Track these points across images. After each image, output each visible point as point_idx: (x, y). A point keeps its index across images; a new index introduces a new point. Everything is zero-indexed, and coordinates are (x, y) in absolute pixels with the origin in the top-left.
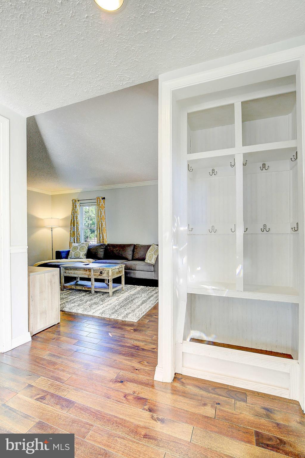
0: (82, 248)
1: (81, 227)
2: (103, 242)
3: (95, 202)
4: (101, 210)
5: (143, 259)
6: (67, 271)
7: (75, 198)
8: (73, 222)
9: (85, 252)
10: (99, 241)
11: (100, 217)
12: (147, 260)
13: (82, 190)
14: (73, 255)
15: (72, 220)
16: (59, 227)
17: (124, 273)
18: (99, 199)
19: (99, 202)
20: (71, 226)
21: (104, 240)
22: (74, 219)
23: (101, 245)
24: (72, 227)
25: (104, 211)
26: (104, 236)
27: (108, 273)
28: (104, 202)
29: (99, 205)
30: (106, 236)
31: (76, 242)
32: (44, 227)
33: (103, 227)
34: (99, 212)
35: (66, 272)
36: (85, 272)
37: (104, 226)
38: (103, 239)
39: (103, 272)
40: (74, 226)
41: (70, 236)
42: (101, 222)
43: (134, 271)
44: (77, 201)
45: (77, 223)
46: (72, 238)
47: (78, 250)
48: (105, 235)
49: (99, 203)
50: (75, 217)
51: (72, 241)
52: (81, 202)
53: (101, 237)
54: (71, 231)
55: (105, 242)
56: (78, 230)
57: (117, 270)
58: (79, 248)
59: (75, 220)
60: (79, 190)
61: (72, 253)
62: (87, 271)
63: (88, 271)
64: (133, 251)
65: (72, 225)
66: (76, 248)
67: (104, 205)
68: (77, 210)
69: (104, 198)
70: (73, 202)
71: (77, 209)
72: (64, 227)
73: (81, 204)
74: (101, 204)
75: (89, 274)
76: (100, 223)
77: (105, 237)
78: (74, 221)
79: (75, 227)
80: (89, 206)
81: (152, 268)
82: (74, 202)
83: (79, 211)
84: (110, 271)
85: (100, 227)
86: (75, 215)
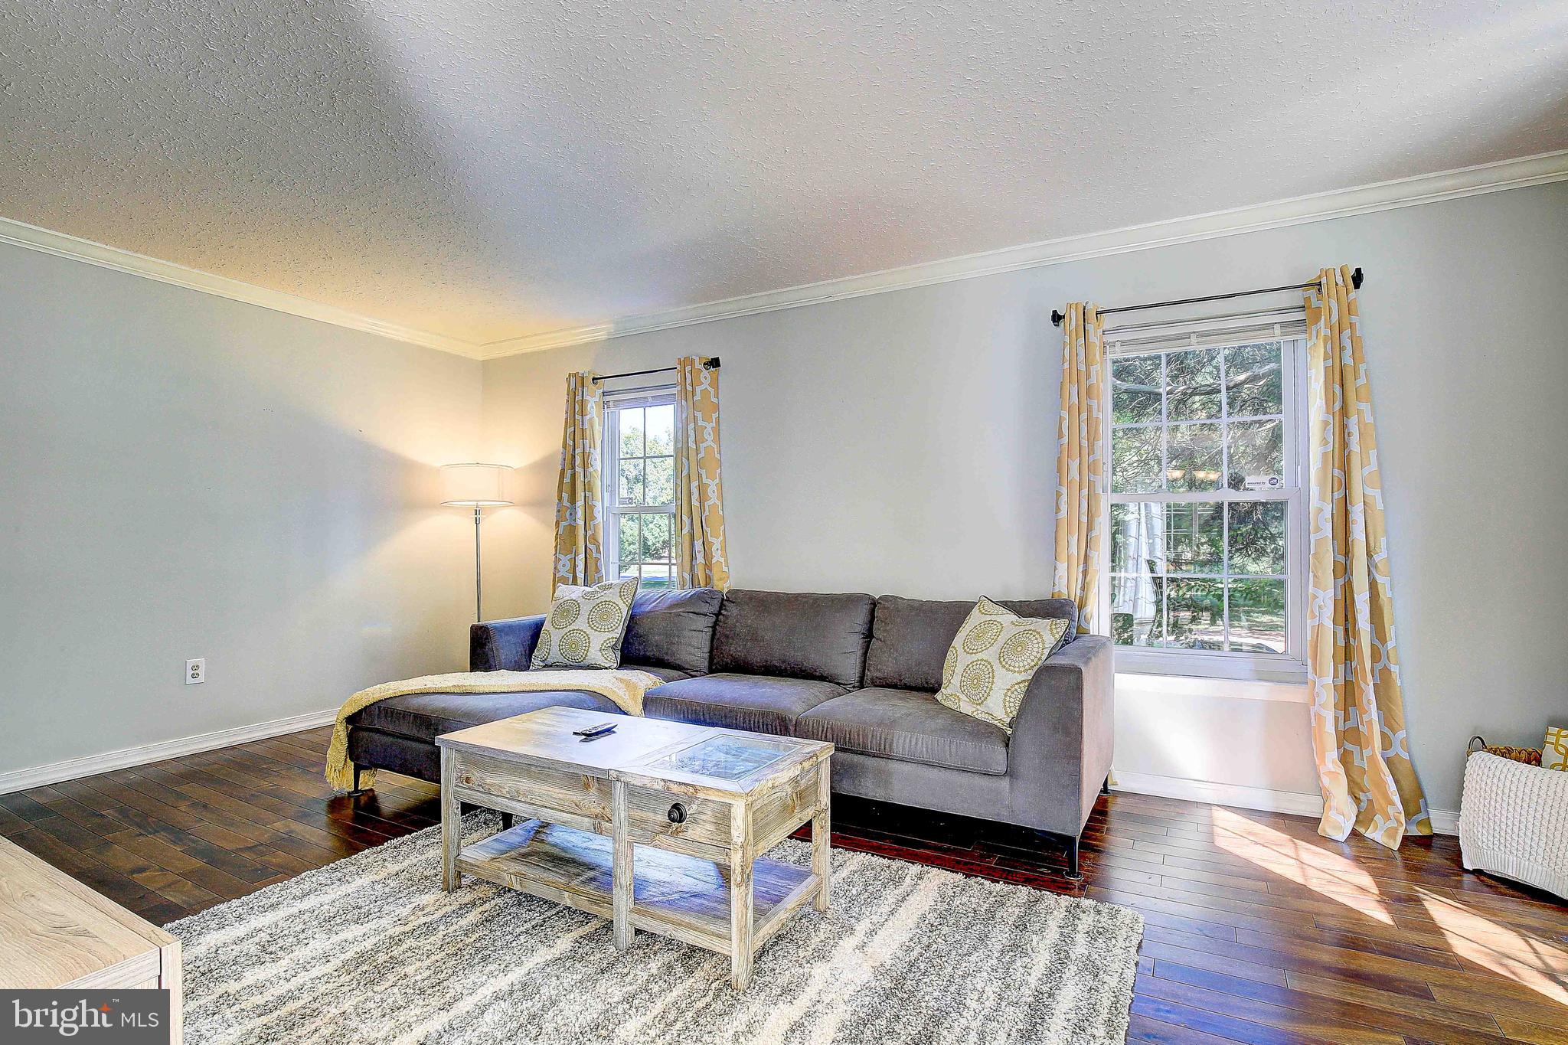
0: (601, 611)
1: (606, 504)
2: (708, 579)
3: (674, 385)
4: (700, 423)
5: (927, 686)
6: (476, 775)
7: (583, 367)
8: (567, 480)
9: (617, 632)
10: (687, 577)
11: (693, 458)
12: (953, 693)
13: (611, 327)
14: (555, 649)
15: (563, 470)
16: (512, 504)
17: (825, 800)
18: (688, 368)
19: (689, 381)
20: (560, 499)
21: (715, 570)
22: (573, 468)
23: (699, 598)
24: (566, 503)
25: (713, 424)
26: (714, 548)
27: (724, 819)
28: (715, 384)
29: (690, 395)
30: (724, 549)
31: (580, 576)
32: (444, 506)
33: (710, 503)
34: (691, 433)
35: (468, 780)
36: (576, 796)
37: (713, 499)
38: (708, 566)
39: (690, 810)
40: (573, 500)
41: (556, 547)
42: (700, 478)
44: (588, 381)
45: (588, 487)
46: (565, 560)
47: (581, 624)
48: (716, 544)
49: (689, 388)
50: (578, 460)
51: (564, 571)
52: (608, 385)
53: (700, 556)
54: (557, 523)
55: (715, 577)
56: (593, 518)
57: (787, 789)
58: (585, 609)
59: (579, 470)
60: (600, 332)
61: (552, 641)
62: (587, 786)
63: (593, 790)
64: (867, 636)
65: (565, 496)
66: (568, 610)
67: (717, 396)
68: (586, 426)
69: (715, 363)
70: (572, 386)
71: (586, 418)
72: (533, 504)
73: (608, 398)
74: (698, 389)
75: (598, 811)
76: (694, 484)
77: (717, 557)
78: (573, 476)
79: (580, 503)
80: (643, 403)
81: (998, 757)
82: (577, 385)
83: (597, 429)
84: (739, 811)
85: (695, 503)
86: (578, 451)
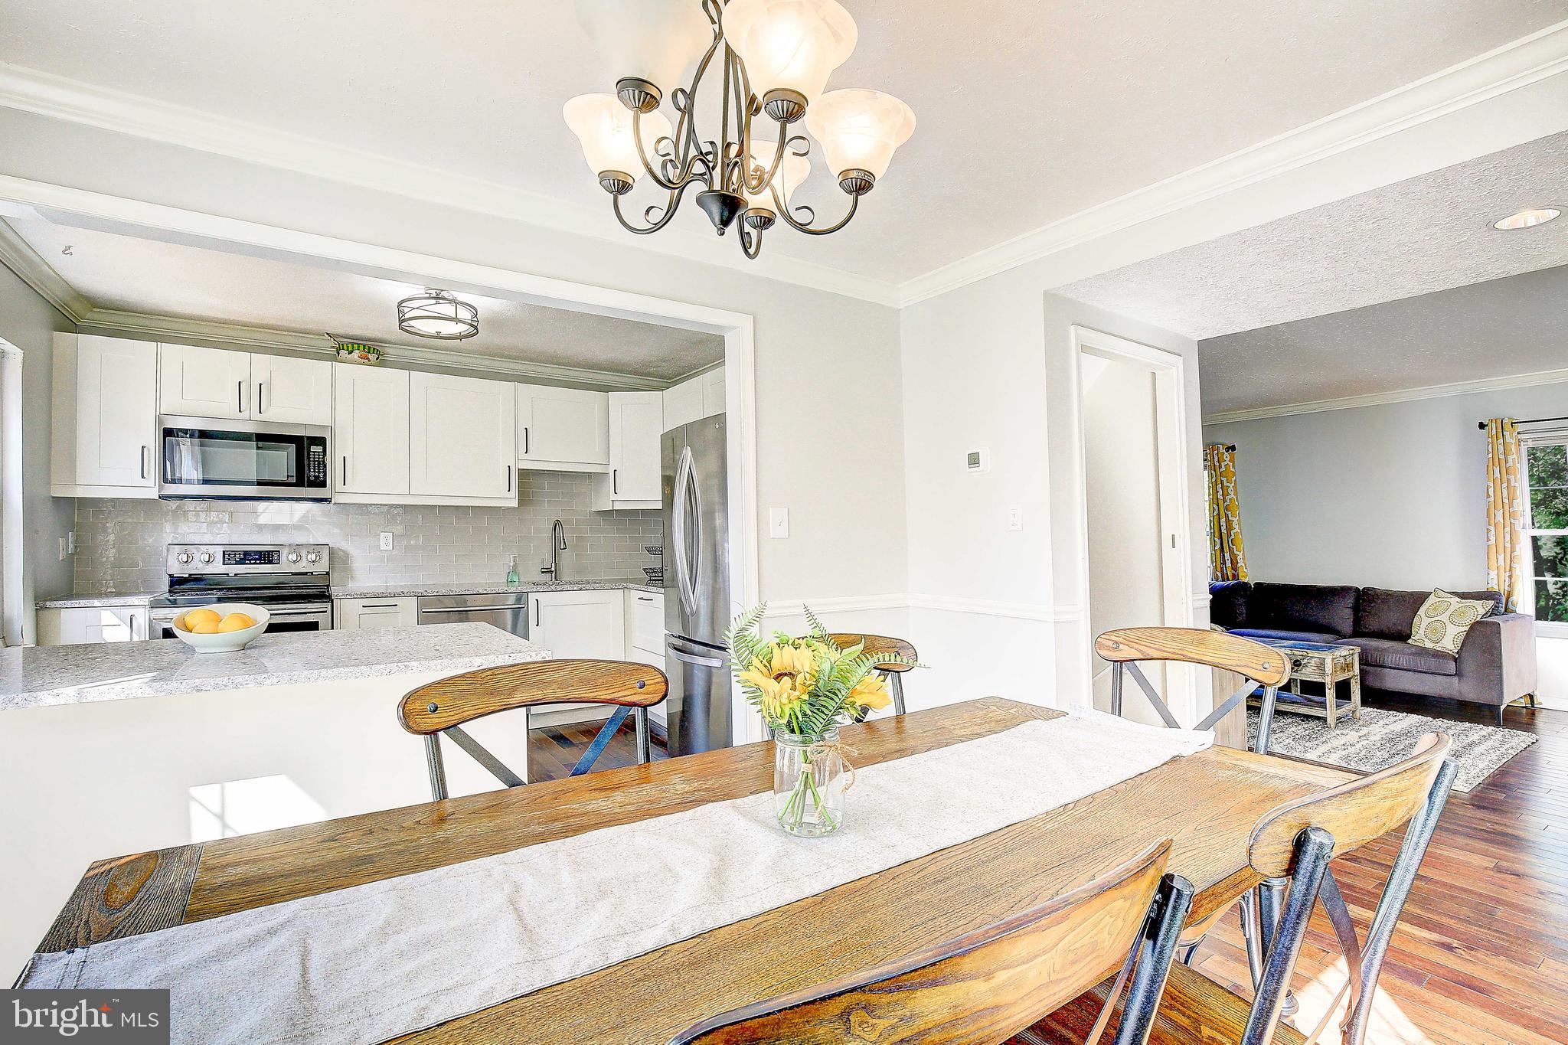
2: (1238, 575)
4: (1225, 483)
5: (1403, 636)
11: (1221, 502)
12: (1420, 638)
17: (1357, 671)
18: (1218, 452)
19: (1218, 459)
21: (1241, 570)
23: (1239, 586)
25: (1233, 484)
27: (1321, 665)
28: (1233, 460)
29: (1217, 468)
30: (1245, 559)
33: (1234, 531)
34: (1219, 489)
37: (1236, 529)
38: (1234, 569)
42: (1227, 515)
43: (1380, 669)
48: (1239, 556)
49: (1218, 464)
53: (1229, 564)
55: (1242, 575)
57: (1342, 660)
64: (1356, 609)
67: (1234, 468)
69: (1233, 448)
74: (1223, 464)
76: (1223, 521)
77: (1241, 563)
81: (1450, 666)
84: (1329, 661)
85: (1224, 531)
